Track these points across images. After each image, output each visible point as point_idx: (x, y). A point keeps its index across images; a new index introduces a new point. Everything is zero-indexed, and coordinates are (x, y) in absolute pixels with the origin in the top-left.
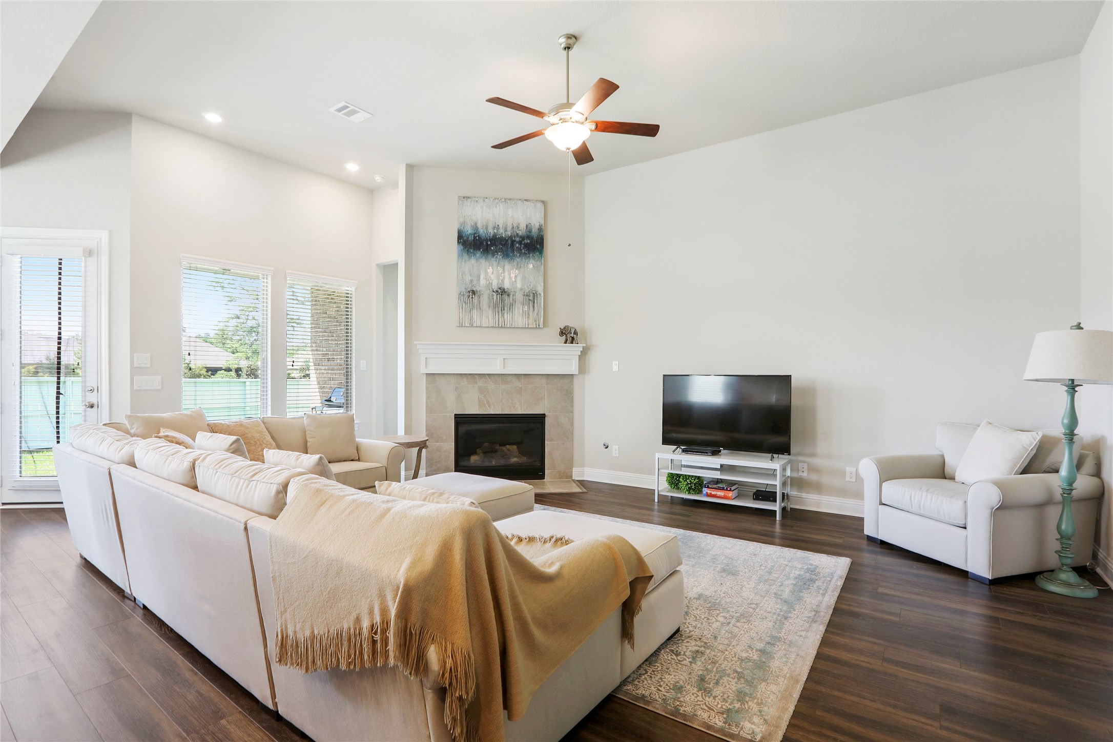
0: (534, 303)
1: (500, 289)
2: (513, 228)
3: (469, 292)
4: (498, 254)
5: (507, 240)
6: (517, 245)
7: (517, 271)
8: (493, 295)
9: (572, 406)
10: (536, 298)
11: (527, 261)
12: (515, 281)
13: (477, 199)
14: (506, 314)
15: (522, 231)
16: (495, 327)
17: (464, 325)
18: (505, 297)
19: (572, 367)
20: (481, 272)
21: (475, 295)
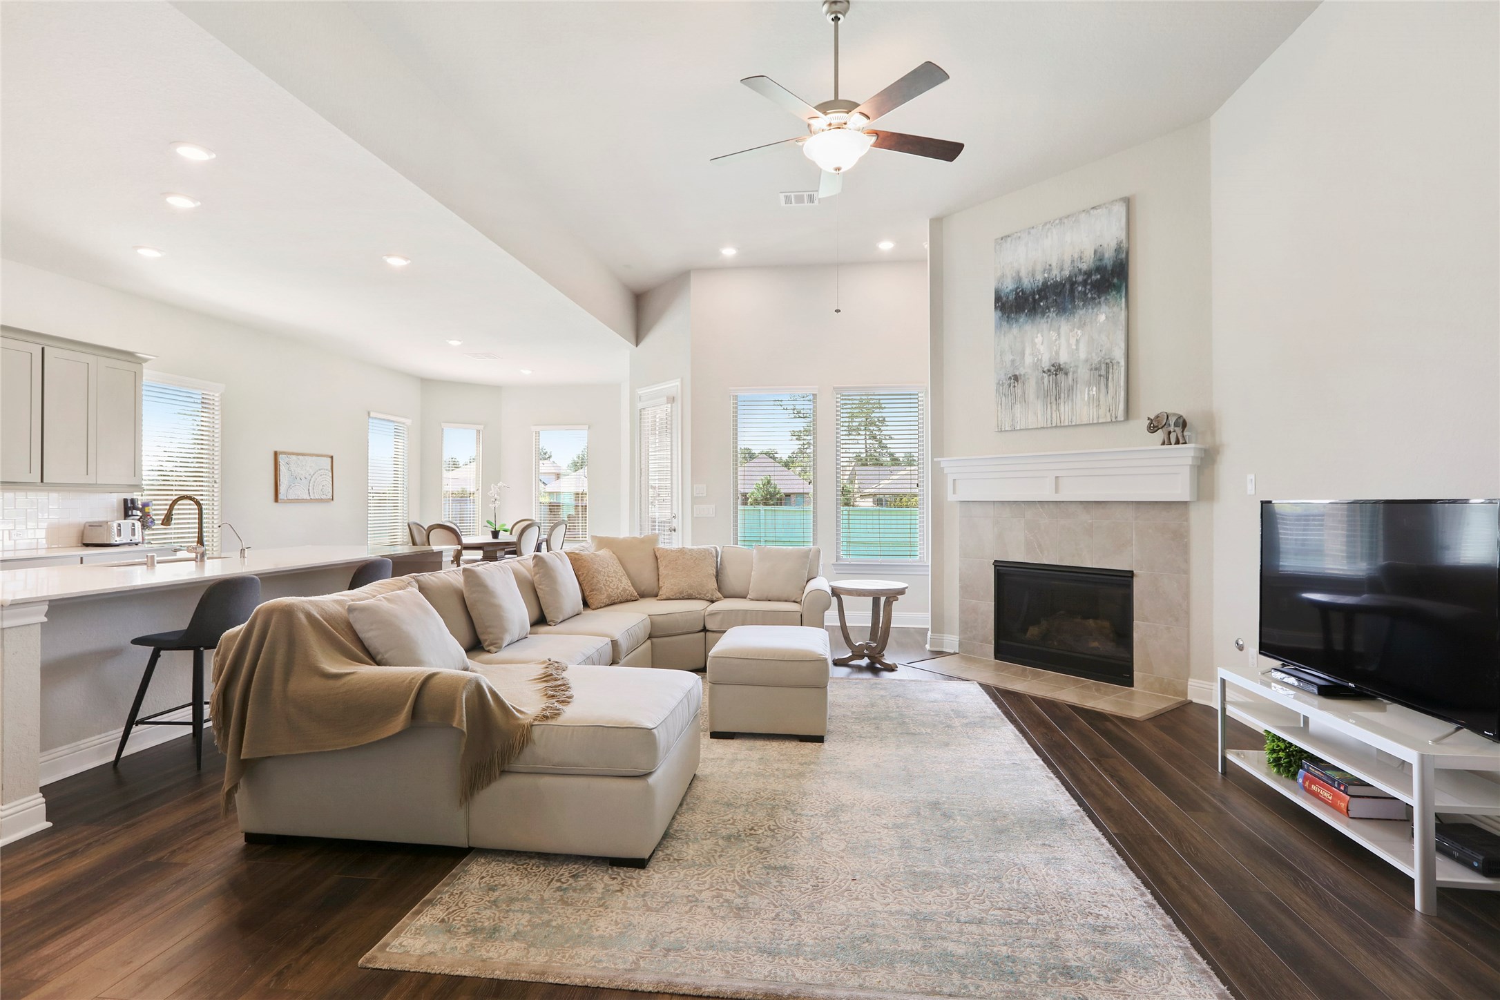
0: (1107, 380)
1: (1053, 366)
2: (1073, 261)
3: (1010, 378)
4: (1049, 311)
5: (1064, 285)
6: (1080, 288)
7: (1079, 332)
8: (1043, 378)
9: (1187, 561)
10: (1111, 371)
11: (1095, 310)
12: (1077, 349)
13: (1019, 234)
14: (1062, 404)
15: (1087, 263)
16: (1047, 428)
17: (1003, 429)
18: (1061, 377)
19: (1179, 488)
20: (1027, 344)
21: (1017, 381)
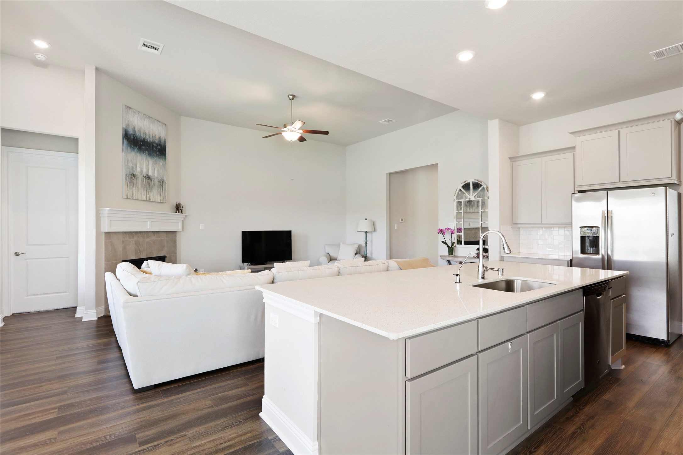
0: (163, 187)
1: (147, 175)
2: (153, 137)
3: (131, 174)
4: (146, 152)
5: (150, 144)
6: (155, 149)
7: (155, 165)
8: (144, 179)
9: (176, 250)
10: (164, 184)
11: (159, 160)
12: (154, 172)
13: (135, 111)
14: (150, 192)
15: (157, 140)
16: (145, 201)
17: (128, 198)
18: (149, 181)
19: (179, 227)
20: (138, 162)
21: (134, 177)
